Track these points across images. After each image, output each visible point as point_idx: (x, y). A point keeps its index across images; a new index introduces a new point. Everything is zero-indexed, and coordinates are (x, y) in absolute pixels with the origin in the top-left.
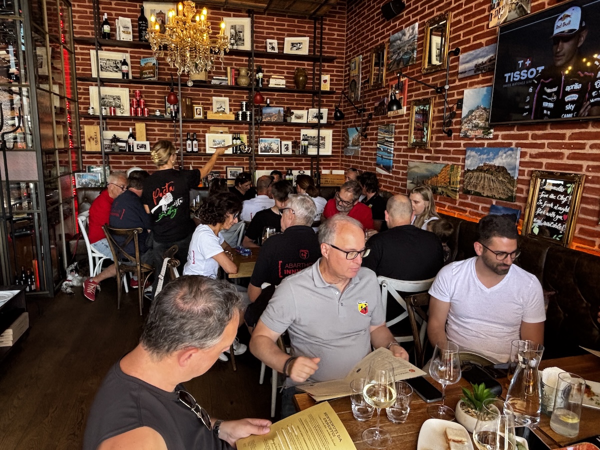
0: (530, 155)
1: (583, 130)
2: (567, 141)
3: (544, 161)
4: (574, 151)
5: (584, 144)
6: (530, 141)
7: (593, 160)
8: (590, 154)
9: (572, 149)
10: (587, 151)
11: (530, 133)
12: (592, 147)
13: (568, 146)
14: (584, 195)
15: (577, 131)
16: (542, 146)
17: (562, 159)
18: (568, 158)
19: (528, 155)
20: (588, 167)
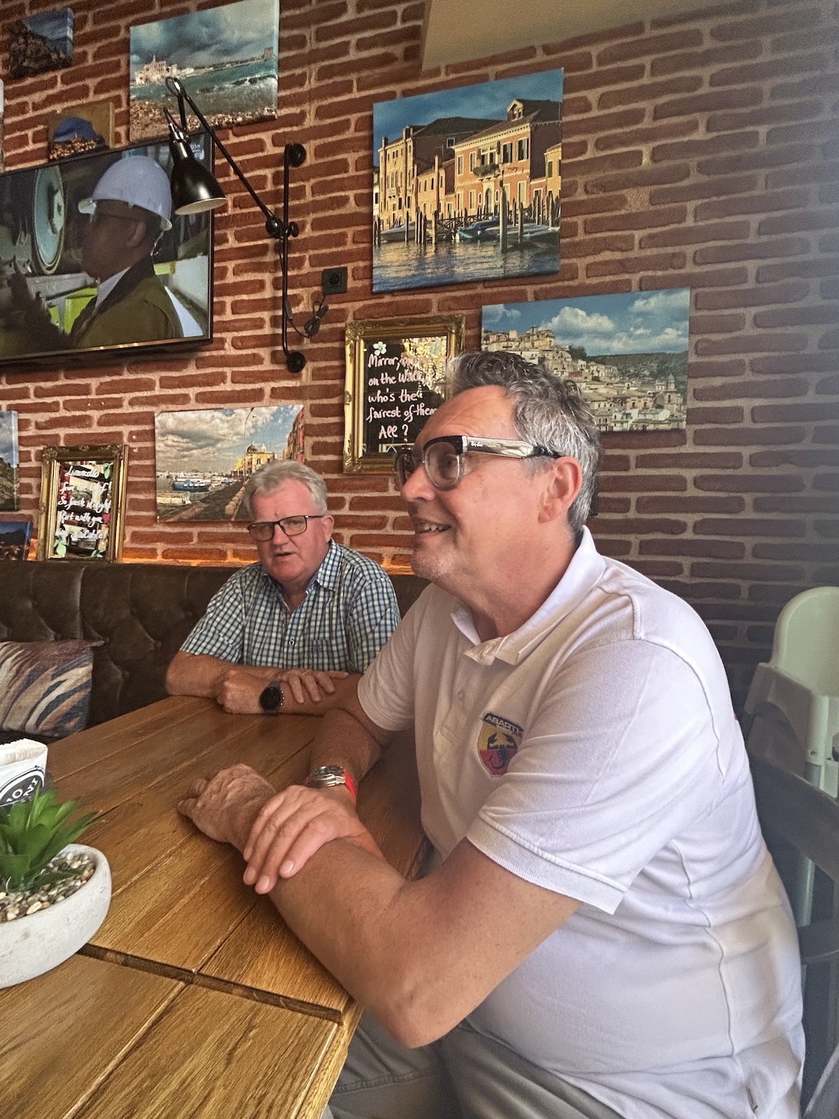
0: (37, 423)
1: (116, 378)
2: (93, 396)
3: (62, 432)
4: (106, 411)
5: (120, 400)
6: (32, 400)
7: (136, 422)
8: (130, 414)
9: (103, 408)
10: (126, 409)
11: (31, 386)
12: (131, 403)
13: (97, 405)
14: (130, 479)
15: (107, 379)
16: (53, 407)
17: (90, 426)
18: (100, 424)
19: (33, 424)
20: (131, 433)
